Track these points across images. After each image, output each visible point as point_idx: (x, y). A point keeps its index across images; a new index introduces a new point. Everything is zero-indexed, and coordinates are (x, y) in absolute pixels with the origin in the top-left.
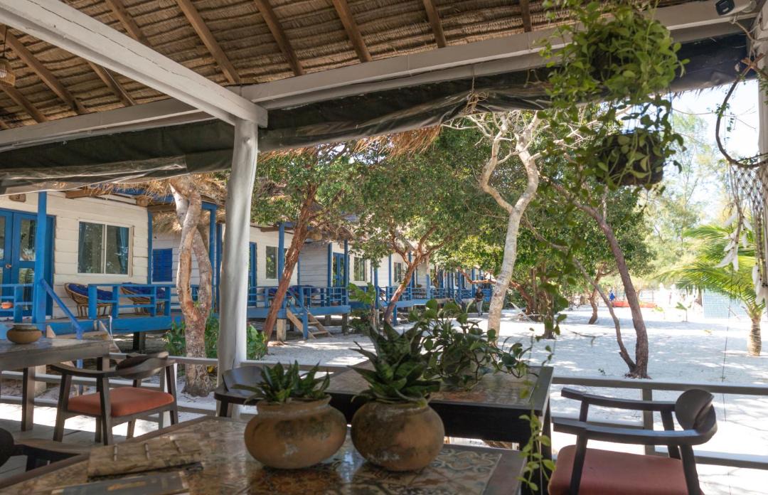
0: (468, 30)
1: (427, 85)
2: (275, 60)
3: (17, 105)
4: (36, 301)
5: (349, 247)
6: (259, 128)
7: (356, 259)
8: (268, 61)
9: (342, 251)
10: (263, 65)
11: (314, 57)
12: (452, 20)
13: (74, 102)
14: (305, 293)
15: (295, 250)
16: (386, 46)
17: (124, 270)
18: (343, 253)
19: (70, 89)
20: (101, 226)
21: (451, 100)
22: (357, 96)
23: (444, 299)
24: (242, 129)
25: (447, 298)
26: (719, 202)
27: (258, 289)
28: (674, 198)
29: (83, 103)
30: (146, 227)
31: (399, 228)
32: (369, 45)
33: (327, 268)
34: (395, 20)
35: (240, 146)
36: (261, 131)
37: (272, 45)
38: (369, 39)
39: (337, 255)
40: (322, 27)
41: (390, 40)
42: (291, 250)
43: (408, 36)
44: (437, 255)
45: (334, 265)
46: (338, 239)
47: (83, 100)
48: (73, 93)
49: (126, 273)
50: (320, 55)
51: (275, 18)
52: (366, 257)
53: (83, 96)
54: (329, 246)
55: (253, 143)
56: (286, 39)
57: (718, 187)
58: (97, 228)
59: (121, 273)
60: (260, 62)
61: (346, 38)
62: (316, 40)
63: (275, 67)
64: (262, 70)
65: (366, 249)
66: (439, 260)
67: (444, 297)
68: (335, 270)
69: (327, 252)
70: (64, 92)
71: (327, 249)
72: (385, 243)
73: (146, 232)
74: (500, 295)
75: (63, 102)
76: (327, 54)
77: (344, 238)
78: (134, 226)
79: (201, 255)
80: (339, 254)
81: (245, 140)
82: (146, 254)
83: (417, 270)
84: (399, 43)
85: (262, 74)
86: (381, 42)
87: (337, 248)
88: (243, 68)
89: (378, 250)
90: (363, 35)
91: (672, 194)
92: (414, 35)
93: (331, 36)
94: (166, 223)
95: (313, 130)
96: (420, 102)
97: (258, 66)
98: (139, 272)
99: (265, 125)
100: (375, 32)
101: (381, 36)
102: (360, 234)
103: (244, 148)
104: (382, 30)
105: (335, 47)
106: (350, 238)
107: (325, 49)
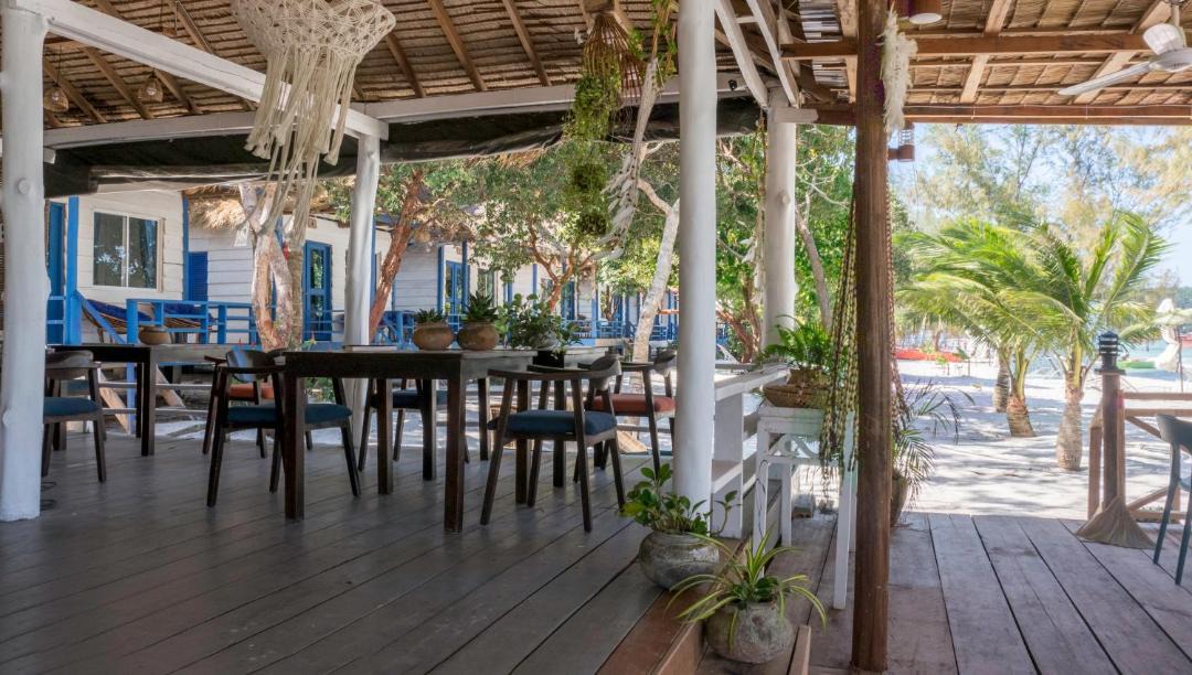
0: (565, 70)
1: (533, 113)
2: (398, 79)
3: (122, 98)
4: (69, 318)
5: (470, 253)
6: (381, 141)
7: (481, 272)
8: (391, 79)
9: (458, 259)
10: (386, 82)
11: (433, 79)
12: (552, 62)
13: (188, 101)
14: (405, 323)
15: (394, 257)
16: (497, 76)
17: (150, 282)
18: (461, 261)
19: (185, 88)
20: (120, 219)
21: (550, 130)
22: (472, 118)
23: (619, 340)
24: (366, 144)
25: (623, 338)
26: (1065, 189)
27: (334, 315)
28: (1000, 180)
29: (196, 102)
30: (180, 220)
31: (545, 224)
32: (482, 74)
33: (436, 286)
34: (504, 58)
35: (364, 160)
36: (383, 144)
37: (395, 67)
38: (482, 70)
39: (451, 266)
40: (441, 58)
41: (501, 72)
42: (389, 256)
43: (516, 70)
44: (606, 267)
45: (448, 282)
46: (453, 240)
47: (197, 99)
48: (187, 92)
49: (154, 286)
50: (438, 79)
51: (400, 49)
52: (494, 268)
53: (198, 96)
54: (440, 252)
55: (376, 157)
56: (408, 64)
57: (1066, 163)
58: (117, 221)
59: (146, 287)
60: (383, 80)
61: (461, 68)
62: (436, 66)
63: (397, 85)
64: (385, 86)
65: (496, 257)
66: (608, 277)
67: (619, 336)
68: (449, 292)
69: (436, 260)
70: (180, 92)
71: (436, 254)
72: (523, 247)
73: (181, 227)
74: (648, 317)
75: (175, 99)
76: (445, 78)
77: (463, 238)
78: (164, 219)
79: (278, 261)
80: (455, 264)
81: (370, 154)
82: (180, 260)
83: (578, 291)
84: (508, 75)
85: (384, 89)
86: (493, 73)
87: (452, 254)
88: (367, 83)
89: (513, 257)
90: (477, 66)
91: (998, 171)
92: (520, 70)
93: (450, 65)
94: (199, 212)
95: (432, 147)
96: (527, 128)
97: (381, 83)
98: (171, 286)
99: (386, 138)
100: (487, 65)
101: (493, 69)
102: (485, 232)
103: (368, 162)
104: (493, 64)
105: (453, 73)
106: (472, 239)
107: (443, 74)
